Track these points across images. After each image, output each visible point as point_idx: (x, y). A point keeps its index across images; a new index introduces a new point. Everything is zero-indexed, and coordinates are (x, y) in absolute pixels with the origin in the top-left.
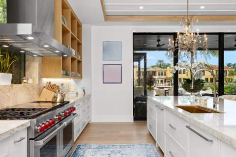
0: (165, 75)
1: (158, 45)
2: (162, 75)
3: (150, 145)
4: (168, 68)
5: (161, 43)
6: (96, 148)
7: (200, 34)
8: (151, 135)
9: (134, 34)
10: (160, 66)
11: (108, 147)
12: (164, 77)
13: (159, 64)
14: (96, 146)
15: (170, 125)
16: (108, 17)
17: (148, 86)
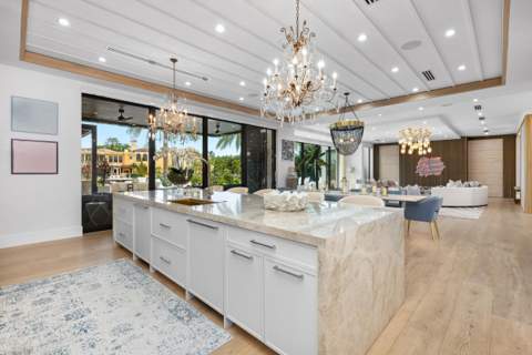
0: (121, 161)
1: (121, 118)
2: (116, 161)
3: (124, 260)
4: (126, 151)
5: (125, 116)
6: (18, 290)
7: (189, 114)
8: (121, 247)
9: (84, 95)
10: (112, 148)
11: (45, 282)
12: (119, 164)
13: (110, 144)
14: (15, 288)
15: (162, 225)
16: (27, 55)
17: (99, 178)
